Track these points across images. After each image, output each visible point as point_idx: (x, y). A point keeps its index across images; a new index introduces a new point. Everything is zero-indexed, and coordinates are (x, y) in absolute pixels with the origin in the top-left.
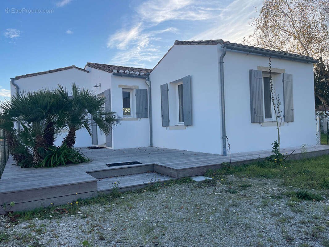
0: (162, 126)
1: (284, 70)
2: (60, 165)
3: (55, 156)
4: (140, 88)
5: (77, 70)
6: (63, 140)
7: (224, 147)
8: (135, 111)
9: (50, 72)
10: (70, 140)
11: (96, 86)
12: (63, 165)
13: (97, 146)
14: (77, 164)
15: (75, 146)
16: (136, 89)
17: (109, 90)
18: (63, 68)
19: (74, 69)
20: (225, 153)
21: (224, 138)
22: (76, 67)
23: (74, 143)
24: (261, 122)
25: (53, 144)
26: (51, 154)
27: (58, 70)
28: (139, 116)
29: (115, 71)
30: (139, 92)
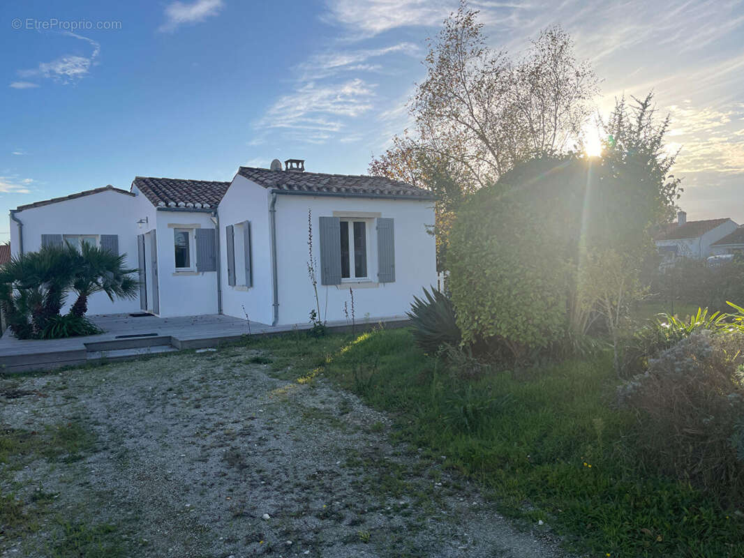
0: (229, 285)
1: (380, 214)
2: (63, 337)
3: (57, 326)
4: (203, 227)
5: (115, 192)
6: (71, 307)
7: (276, 316)
8: (196, 262)
9: (71, 197)
10: (80, 307)
11: (141, 222)
12: (66, 337)
13: (147, 312)
14: (85, 336)
15: (86, 314)
16: (196, 229)
17: (155, 230)
18: (91, 191)
19: (110, 192)
20: (274, 324)
21: (276, 305)
22: (114, 187)
23: (85, 311)
24: (336, 282)
25: (59, 312)
26: (52, 324)
27: (83, 194)
28: (202, 268)
29: (162, 204)
30: (201, 233)
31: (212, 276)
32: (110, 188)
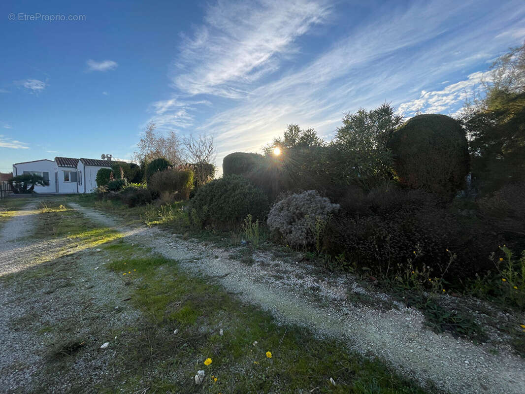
4: (73, 171)
8: (70, 180)
15: (34, 190)
16: (70, 172)
17: (58, 172)
28: (72, 181)
29: (60, 165)
30: (72, 173)
31: (76, 183)
32: (46, 160)
